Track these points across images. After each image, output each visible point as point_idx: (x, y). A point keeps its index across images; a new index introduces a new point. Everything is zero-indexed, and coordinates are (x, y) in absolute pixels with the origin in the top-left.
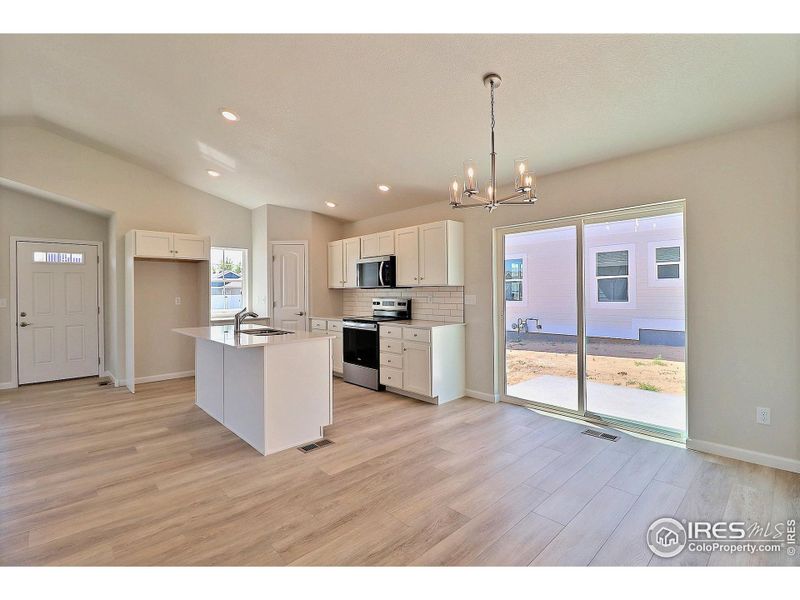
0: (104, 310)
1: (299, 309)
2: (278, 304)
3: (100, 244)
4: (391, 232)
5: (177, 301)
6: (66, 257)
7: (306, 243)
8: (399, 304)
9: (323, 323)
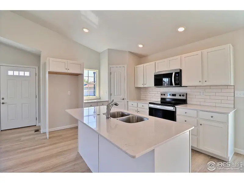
0: (38, 96)
1: (122, 97)
2: (113, 94)
3: (37, 68)
4: (179, 57)
5: (69, 93)
6: (22, 73)
7: (126, 66)
8: (180, 95)
9: (135, 104)
